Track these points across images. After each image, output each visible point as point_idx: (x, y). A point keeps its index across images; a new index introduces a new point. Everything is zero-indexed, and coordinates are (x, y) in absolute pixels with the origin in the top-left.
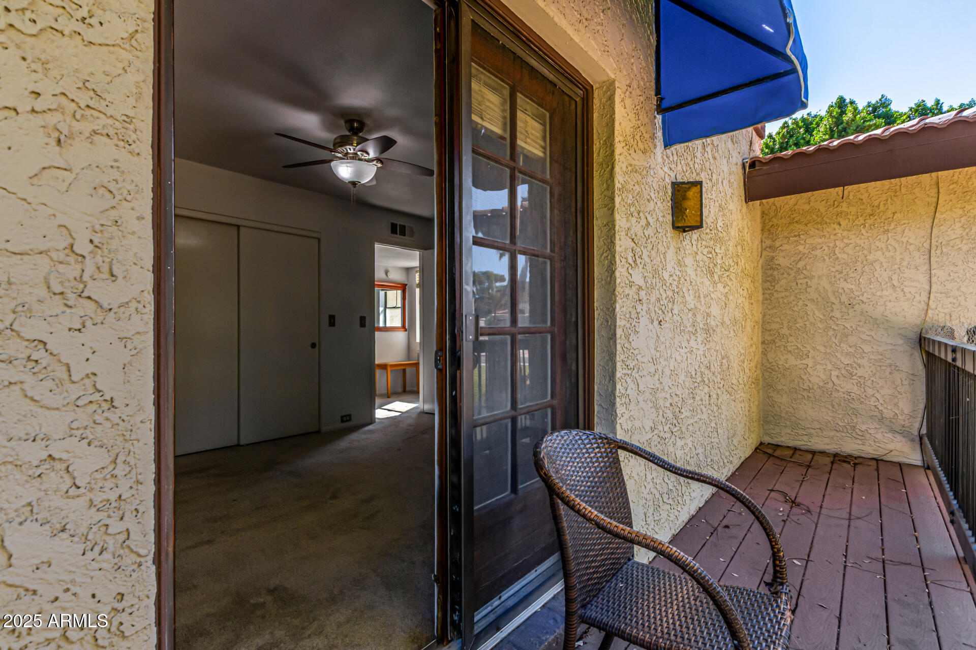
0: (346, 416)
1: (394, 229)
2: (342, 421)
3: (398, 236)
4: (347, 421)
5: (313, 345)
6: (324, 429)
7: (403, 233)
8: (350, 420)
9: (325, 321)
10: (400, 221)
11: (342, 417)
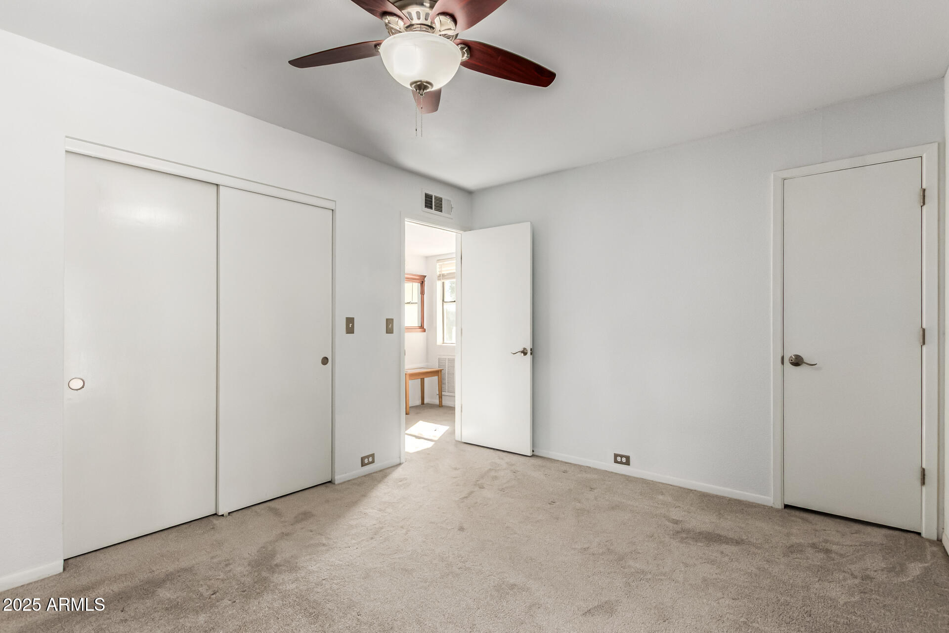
0: (368, 457)
1: (429, 202)
2: (363, 464)
3: (433, 211)
4: (369, 463)
5: (325, 361)
6: (338, 478)
7: (439, 208)
8: (373, 462)
9: (342, 325)
10: (435, 192)
11: (363, 459)
